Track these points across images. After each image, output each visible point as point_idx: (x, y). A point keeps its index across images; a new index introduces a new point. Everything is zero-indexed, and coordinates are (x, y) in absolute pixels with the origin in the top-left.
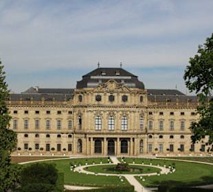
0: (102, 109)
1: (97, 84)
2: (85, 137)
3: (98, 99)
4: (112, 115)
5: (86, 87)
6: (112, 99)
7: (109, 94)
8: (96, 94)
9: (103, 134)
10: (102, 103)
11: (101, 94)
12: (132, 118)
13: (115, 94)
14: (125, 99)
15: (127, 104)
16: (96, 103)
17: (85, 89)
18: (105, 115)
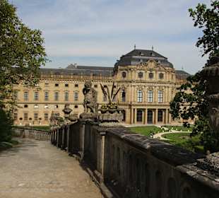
0: (143, 84)
1: (139, 63)
2: (130, 108)
3: (141, 75)
4: (151, 90)
5: (130, 65)
6: (151, 76)
7: (149, 72)
8: (139, 71)
9: (145, 105)
10: (143, 79)
11: (142, 71)
12: (167, 92)
13: (154, 72)
14: (161, 76)
15: (163, 80)
16: (139, 79)
17: (130, 67)
18: (146, 90)
